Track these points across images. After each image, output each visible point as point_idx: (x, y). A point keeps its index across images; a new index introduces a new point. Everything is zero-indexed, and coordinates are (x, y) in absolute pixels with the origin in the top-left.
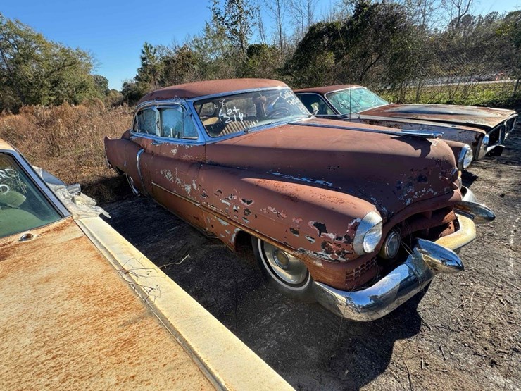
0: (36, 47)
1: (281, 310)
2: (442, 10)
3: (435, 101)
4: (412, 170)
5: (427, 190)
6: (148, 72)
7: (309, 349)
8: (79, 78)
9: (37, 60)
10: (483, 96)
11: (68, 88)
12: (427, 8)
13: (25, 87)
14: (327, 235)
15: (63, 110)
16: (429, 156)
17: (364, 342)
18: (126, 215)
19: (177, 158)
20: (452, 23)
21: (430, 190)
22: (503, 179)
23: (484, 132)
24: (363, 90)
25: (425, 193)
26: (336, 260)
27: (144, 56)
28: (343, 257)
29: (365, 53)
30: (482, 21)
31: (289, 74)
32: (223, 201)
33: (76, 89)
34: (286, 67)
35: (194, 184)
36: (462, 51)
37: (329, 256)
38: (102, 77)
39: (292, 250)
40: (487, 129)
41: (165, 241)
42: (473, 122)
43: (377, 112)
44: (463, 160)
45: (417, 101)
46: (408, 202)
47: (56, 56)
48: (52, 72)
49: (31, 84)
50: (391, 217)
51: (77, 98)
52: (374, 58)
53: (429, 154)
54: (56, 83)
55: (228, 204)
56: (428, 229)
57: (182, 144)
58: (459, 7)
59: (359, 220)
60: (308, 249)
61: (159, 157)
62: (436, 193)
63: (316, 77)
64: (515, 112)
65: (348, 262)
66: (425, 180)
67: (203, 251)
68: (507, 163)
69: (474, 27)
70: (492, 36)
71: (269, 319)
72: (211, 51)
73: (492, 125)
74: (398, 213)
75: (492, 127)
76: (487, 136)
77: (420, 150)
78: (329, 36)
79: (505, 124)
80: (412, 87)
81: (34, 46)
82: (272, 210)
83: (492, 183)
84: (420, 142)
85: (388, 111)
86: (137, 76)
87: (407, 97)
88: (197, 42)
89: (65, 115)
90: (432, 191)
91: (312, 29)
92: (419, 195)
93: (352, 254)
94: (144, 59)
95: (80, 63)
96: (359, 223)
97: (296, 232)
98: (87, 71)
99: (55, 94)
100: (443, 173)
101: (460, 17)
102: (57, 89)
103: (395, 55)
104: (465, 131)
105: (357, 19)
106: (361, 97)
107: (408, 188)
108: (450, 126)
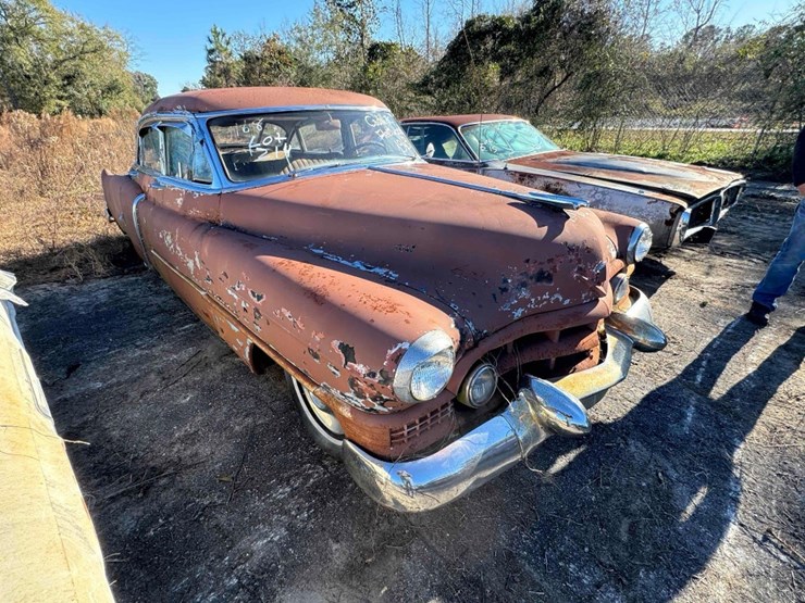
0: (37, 18)
1: (310, 476)
2: (673, 15)
3: (641, 153)
4: (528, 261)
5: (551, 295)
6: (217, 73)
7: (335, 547)
8: (109, 74)
9: (39, 39)
10: (711, 150)
11: (90, 89)
12: (652, 8)
13: (19, 82)
14: (356, 366)
15: (62, 122)
16: (560, 238)
17: (428, 538)
18: (120, 300)
19: (182, 213)
20: (686, 37)
21: (556, 296)
22: (710, 279)
23: (685, 204)
24: (522, 125)
25: (548, 300)
26: (372, 409)
27: (212, 46)
28: (382, 405)
29: (546, 69)
30: (731, 38)
31: (430, 93)
32: (230, 292)
33: (103, 92)
34: (426, 81)
35: (197, 259)
36: (687, 78)
37: (361, 401)
38: (149, 76)
39: (314, 384)
40: (690, 199)
41: (166, 347)
42: (671, 188)
43: (536, 161)
44: (634, 248)
45: (615, 150)
46: (518, 313)
47: (71, 34)
48: (64, 61)
49: (28, 77)
50: (481, 339)
51: (104, 106)
52: (559, 77)
53: (559, 237)
54: (69, 79)
55: (236, 297)
56: (553, 359)
57: (190, 190)
58: (698, 12)
59: (405, 346)
60: (333, 387)
61: (160, 208)
62: (567, 302)
63: (469, 102)
64: (741, 176)
65: (392, 413)
66: (549, 278)
67: (219, 368)
68: (723, 254)
69: (719, 45)
70: (733, 58)
71: (288, 489)
72: (319, 48)
73: (698, 194)
74: (496, 332)
75: (699, 197)
76: (689, 210)
77: (546, 228)
78: (494, 37)
79: (722, 194)
80: (611, 128)
81: (34, 14)
82: (288, 314)
83: (693, 285)
84: (551, 214)
85: (551, 160)
86: (204, 78)
87: (602, 143)
88: (300, 31)
89: (64, 130)
90: (561, 299)
91: (470, 24)
92: (537, 303)
93: (395, 400)
94: (211, 52)
95: (110, 50)
96: (406, 350)
97: (316, 356)
98: (122, 62)
99: (68, 98)
100: (580, 269)
101: (699, 28)
102: (71, 90)
103: (589, 76)
104: (657, 200)
105: (538, 14)
106: (516, 136)
107: (520, 290)
108: (636, 191)
